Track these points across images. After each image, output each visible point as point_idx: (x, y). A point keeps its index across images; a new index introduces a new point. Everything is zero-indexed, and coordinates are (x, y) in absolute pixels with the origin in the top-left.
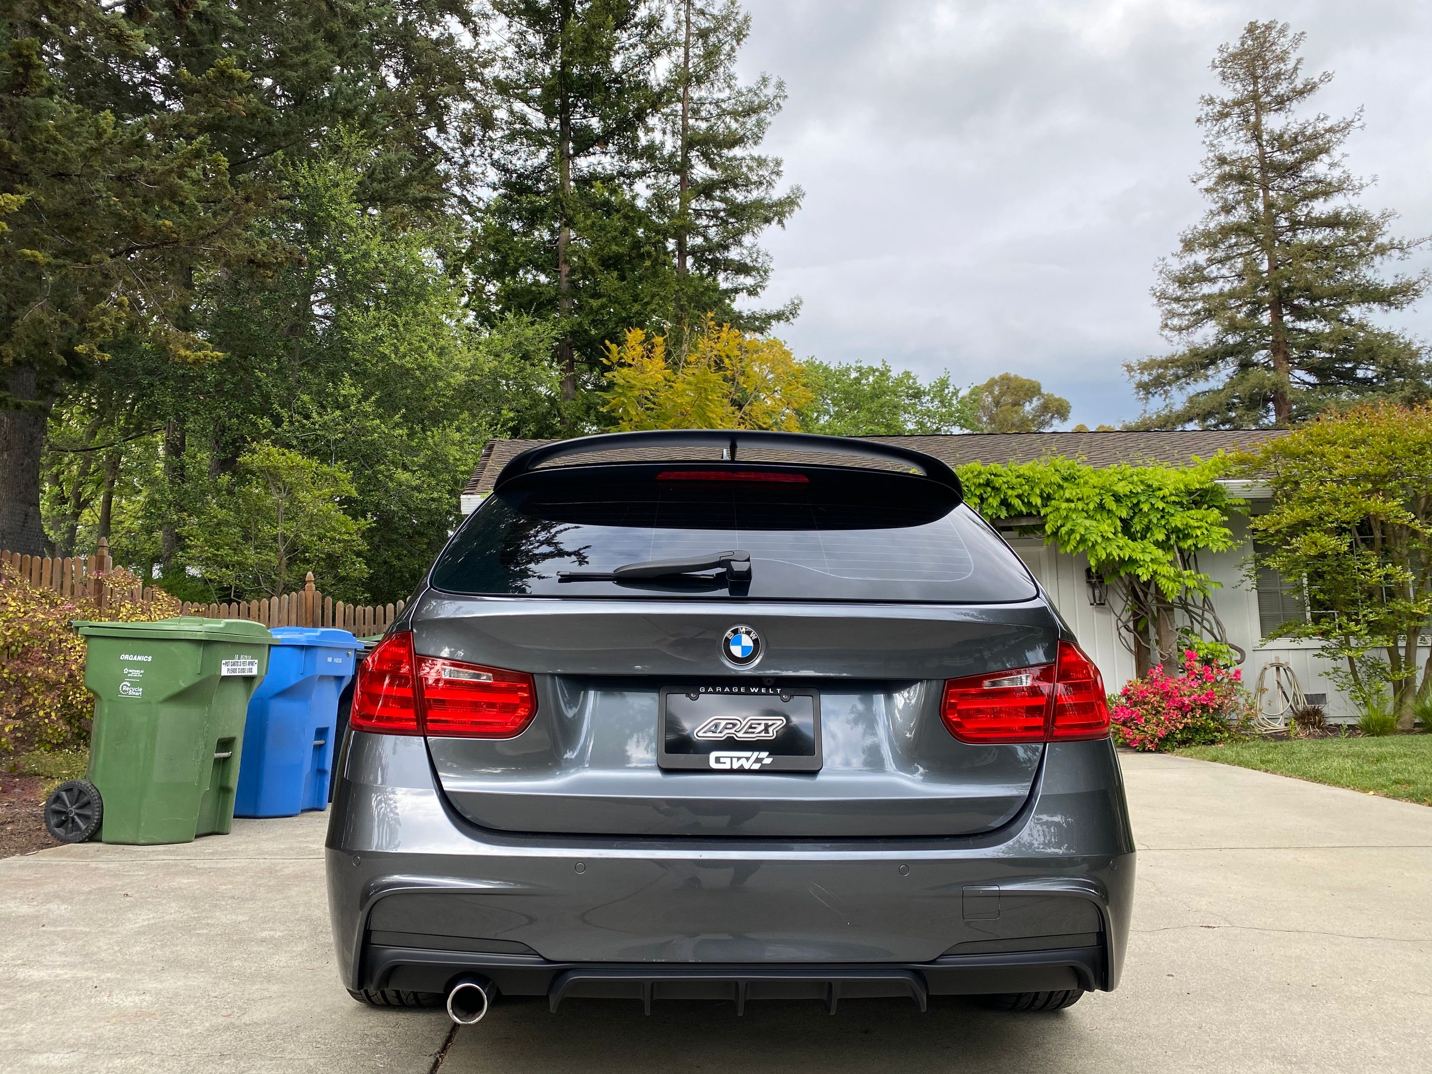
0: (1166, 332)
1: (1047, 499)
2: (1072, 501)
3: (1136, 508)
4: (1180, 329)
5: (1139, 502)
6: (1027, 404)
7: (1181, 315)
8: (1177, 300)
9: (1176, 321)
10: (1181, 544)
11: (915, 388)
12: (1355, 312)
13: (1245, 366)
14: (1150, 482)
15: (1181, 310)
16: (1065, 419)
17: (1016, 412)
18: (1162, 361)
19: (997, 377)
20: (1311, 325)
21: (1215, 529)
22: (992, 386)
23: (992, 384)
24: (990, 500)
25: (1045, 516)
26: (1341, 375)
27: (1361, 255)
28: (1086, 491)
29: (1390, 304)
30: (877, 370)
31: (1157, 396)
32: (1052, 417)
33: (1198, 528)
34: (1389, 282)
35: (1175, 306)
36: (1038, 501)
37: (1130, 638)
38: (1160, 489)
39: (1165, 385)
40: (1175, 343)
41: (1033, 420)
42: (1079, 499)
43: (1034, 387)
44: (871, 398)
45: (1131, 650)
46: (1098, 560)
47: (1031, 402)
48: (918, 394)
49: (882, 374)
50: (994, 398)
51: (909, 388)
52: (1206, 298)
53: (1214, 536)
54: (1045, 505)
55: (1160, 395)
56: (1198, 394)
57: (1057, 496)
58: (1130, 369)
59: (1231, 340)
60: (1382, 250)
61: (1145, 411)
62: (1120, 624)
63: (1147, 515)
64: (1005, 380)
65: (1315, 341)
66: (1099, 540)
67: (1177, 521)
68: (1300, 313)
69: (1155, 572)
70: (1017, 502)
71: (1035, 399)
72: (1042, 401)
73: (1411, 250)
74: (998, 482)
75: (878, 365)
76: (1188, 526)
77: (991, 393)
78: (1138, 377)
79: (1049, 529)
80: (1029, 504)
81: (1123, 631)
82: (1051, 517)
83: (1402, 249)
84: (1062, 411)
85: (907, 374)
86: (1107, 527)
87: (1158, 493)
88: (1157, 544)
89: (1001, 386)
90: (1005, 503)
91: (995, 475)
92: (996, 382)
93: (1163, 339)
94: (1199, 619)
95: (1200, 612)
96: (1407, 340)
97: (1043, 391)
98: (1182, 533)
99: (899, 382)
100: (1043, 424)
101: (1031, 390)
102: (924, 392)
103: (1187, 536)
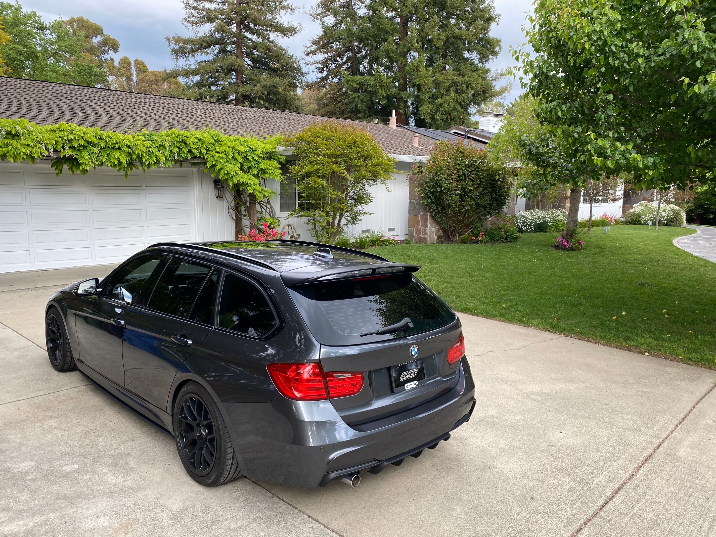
0: (185, 23)
1: (208, 150)
2: (219, 153)
3: (246, 158)
4: (193, 23)
5: (247, 155)
6: (94, 38)
7: (195, 17)
8: (194, 8)
9: (193, 19)
10: (263, 176)
11: (40, 24)
12: (273, 36)
13: (223, 51)
14: (251, 146)
15: (196, 14)
16: (116, 52)
17: (88, 42)
18: (186, 40)
19: (75, 18)
20: (254, 38)
21: (276, 170)
22: (73, 22)
23: (72, 22)
24: (183, 149)
25: (207, 159)
26: (263, 64)
27: (276, 8)
28: (225, 148)
29: (284, 35)
30: (13, 6)
31: (181, 58)
32: (109, 49)
33: (271, 170)
34: (286, 25)
35: (192, 11)
36: (204, 151)
37: (233, 213)
38: (256, 151)
39: (186, 53)
40: (190, 30)
41: (98, 48)
42: (222, 152)
43: (98, 29)
44: (12, 25)
45: (233, 219)
46: (233, 183)
47: (96, 37)
48: (42, 28)
49: (16, 9)
50: (74, 30)
51: (36, 22)
52: (208, 10)
53: (276, 174)
54: (207, 153)
55: (183, 58)
56: (202, 62)
57: (212, 149)
58: (169, 40)
59: (217, 35)
60: (284, 8)
61: (176, 65)
62: (230, 207)
63: (251, 162)
64: (81, 21)
65: (255, 46)
66: (235, 174)
67: (262, 166)
68: (248, 29)
69: (254, 189)
70: (195, 151)
71: (99, 36)
72: (103, 38)
73: (295, 11)
74: (189, 141)
75: (13, 3)
76: (266, 168)
77: (72, 27)
78: (173, 46)
79: (208, 165)
80: (200, 152)
81: (231, 210)
82: (209, 160)
83: (291, 9)
84: (115, 47)
85: (34, 14)
86: (237, 168)
87: (255, 152)
88: (254, 175)
89: (78, 24)
90: (190, 151)
91: (187, 137)
92: (75, 21)
93: (184, 26)
94: (265, 208)
95: (266, 204)
96: (291, 54)
97: (104, 32)
98: (263, 171)
99: (28, 17)
100: (103, 52)
101: (98, 31)
102: (46, 27)
103: (265, 173)
